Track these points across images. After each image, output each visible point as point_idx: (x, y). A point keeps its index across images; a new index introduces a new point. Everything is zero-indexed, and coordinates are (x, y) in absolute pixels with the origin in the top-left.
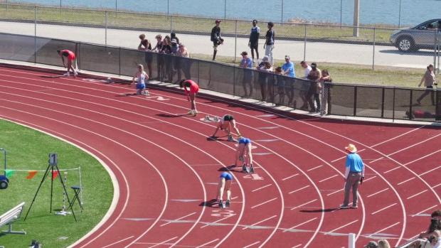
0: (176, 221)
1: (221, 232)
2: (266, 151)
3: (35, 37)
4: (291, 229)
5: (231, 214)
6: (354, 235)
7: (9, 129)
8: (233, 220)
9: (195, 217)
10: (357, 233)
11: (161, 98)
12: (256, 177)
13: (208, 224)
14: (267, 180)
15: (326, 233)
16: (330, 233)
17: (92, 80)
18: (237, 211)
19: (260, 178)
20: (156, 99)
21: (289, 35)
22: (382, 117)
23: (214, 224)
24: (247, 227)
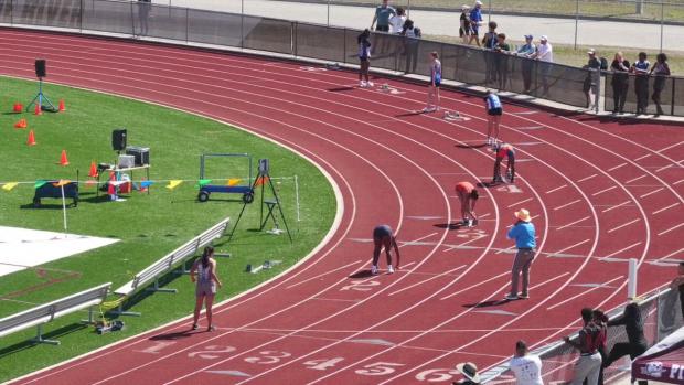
0: (413, 243)
1: (468, 257)
2: (528, 157)
3: (242, 16)
4: (557, 254)
5: (481, 235)
6: (636, 260)
7: (209, 129)
8: (485, 242)
9: (437, 239)
10: (639, 259)
11: (395, 91)
12: (514, 189)
13: (453, 247)
14: (527, 193)
15: (600, 259)
16: (606, 258)
17: (311, 69)
18: (490, 231)
19: (518, 191)
20: (389, 91)
21: (557, 12)
22: (672, 114)
23: (460, 246)
24: (501, 251)
